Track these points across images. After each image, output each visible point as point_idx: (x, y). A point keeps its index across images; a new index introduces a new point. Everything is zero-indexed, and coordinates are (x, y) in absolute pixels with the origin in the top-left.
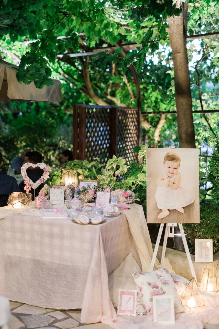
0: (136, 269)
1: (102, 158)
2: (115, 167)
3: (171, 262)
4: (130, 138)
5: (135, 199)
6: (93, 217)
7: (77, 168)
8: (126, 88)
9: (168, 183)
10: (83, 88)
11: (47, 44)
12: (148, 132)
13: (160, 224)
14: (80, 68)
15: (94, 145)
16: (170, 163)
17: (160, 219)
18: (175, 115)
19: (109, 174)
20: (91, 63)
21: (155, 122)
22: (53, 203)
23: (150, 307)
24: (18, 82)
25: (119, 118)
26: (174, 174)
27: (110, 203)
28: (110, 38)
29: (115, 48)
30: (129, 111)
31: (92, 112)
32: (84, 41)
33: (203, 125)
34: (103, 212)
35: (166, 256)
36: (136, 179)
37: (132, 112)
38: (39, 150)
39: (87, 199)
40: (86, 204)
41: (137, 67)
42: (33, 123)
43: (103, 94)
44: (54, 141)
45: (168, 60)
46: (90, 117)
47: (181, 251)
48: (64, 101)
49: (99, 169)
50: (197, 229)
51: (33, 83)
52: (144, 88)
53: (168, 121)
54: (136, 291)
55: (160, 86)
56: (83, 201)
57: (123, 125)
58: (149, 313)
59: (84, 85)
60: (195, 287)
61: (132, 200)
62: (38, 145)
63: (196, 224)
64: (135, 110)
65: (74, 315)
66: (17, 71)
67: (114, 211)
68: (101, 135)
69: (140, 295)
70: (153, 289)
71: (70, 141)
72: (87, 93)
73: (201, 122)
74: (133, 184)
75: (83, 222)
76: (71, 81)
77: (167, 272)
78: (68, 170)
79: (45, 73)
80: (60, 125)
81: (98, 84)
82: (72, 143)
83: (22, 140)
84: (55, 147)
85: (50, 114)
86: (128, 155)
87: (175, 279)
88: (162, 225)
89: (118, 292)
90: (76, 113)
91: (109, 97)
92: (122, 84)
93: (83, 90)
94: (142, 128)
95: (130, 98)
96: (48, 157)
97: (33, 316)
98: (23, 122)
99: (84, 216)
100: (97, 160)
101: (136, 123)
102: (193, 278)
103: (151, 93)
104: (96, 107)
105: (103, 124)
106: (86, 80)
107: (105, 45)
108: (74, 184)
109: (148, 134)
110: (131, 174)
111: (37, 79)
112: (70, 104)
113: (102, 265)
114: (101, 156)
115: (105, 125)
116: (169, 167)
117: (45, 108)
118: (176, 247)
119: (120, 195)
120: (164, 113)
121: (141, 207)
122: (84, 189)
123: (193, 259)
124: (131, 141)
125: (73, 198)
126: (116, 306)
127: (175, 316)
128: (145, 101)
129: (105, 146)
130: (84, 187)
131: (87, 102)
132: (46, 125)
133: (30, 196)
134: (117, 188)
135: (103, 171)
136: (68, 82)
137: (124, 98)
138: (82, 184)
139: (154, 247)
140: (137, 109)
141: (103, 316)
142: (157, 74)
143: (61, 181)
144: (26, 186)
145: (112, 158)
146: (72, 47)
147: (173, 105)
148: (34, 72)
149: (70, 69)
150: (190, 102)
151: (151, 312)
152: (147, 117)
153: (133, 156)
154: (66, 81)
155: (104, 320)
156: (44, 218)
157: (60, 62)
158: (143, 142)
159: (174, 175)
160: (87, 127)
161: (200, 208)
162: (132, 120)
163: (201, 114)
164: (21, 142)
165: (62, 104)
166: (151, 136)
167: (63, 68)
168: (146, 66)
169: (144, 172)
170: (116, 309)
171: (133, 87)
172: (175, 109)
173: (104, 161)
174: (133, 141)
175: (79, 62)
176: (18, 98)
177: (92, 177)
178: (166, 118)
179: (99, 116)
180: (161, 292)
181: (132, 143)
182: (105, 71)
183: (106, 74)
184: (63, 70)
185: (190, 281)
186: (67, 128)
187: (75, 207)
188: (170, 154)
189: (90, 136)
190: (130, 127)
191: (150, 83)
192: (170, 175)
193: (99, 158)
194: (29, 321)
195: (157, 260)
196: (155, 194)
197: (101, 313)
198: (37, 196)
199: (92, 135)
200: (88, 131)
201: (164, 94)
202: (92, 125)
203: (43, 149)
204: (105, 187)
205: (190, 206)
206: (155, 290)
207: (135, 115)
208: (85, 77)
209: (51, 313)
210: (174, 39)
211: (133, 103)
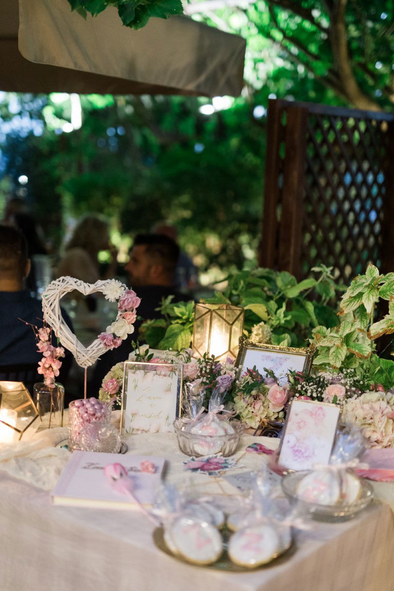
2: (369, 308)
39: (258, 419)
40: (249, 439)
56: (245, 424)
90: (276, 126)
115: (370, 169)
119: (379, 415)
122: (253, 381)
130: (254, 373)
133: (57, 394)
134: (371, 384)
145: (363, 275)
204: (327, 377)
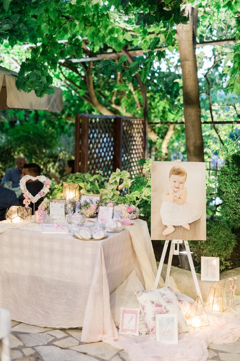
0: (139, 287)
1: (106, 171)
2: (118, 181)
3: (176, 281)
4: (135, 150)
5: (139, 215)
6: (95, 233)
7: (79, 182)
8: (132, 96)
9: (174, 198)
10: (86, 96)
11: (49, 50)
12: (155, 143)
13: (164, 241)
14: (83, 74)
15: (97, 157)
16: (176, 177)
17: (165, 235)
18: (183, 126)
19: (113, 188)
20: (94, 69)
21: (162, 133)
22: (53, 218)
23: (153, 326)
24: (18, 90)
25: (123, 129)
27: (113, 218)
28: (115, 44)
29: (120, 54)
30: (134, 121)
31: (96, 122)
32: (87, 45)
33: (213, 137)
34: (105, 227)
35: (171, 275)
36: (140, 194)
37: (138, 122)
38: (38, 162)
39: (88, 214)
40: (87, 219)
41: (143, 76)
42: (32, 132)
43: (107, 102)
44: (54, 152)
45: (177, 67)
46: (93, 128)
47: (187, 270)
48: (66, 109)
49: (102, 183)
50: (203, 247)
51: (33, 91)
52: (151, 96)
53: (177, 132)
54: (138, 310)
55: (168, 94)
56: (85, 216)
57: (128, 136)
58: (151, 333)
59: (87, 92)
60: (200, 306)
61: (136, 216)
62: (37, 157)
63: (202, 241)
64: (141, 120)
65: (74, 333)
66: (17, 79)
67: (117, 226)
68: (105, 146)
69: (143, 314)
71: (71, 153)
72: (91, 101)
73: (212, 133)
74: (137, 199)
75: (84, 237)
76: (73, 87)
77: (171, 290)
78: (69, 184)
79: (46, 81)
80: (60, 135)
81: (102, 92)
82: (73, 155)
83: (20, 151)
84: (55, 158)
85: (50, 123)
86: (133, 168)
87: (180, 298)
88: (167, 242)
89: (120, 311)
90: (78, 123)
91: (114, 106)
92: (127, 92)
93: (85, 98)
94: (149, 139)
95: (136, 107)
96: (48, 170)
97: (31, 335)
98: (21, 132)
99: (86, 231)
100: (100, 173)
101: (142, 134)
102: (198, 297)
103: (158, 102)
104: (100, 117)
105: (107, 135)
106: (90, 87)
107: (110, 51)
108: (75, 198)
109: (155, 146)
110: (136, 189)
111: (37, 87)
112: (71, 113)
113: (104, 281)
114: (104, 169)
116: (175, 182)
117: (45, 116)
118: (182, 265)
119: (123, 210)
120: (172, 123)
121: (145, 223)
122: (86, 204)
123: (199, 278)
124: (136, 153)
125: (74, 213)
126: (117, 325)
127: (179, 336)
128: (152, 111)
129: (108, 158)
130: (86, 201)
131: (91, 111)
132: (46, 135)
133: (29, 210)
134: (120, 202)
135: (106, 185)
136: (70, 88)
137: (130, 108)
138: (83, 199)
139: (158, 265)
140: (143, 119)
141: (104, 335)
142: (166, 81)
143: (62, 195)
144: (25, 200)
145: (115, 172)
146: (75, 54)
147: (181, 116)
148: (35, 79)
149: (72, 75)
150: (199, 113)
151: (154, 331)
152: (154, 128)
153: (139, 170)
154: (67, 88)
155: (106, 339)
156: (44, 233)
157: (61, 67)
158: (149, 154)
159: (179, 190)
160: (89, 138)
161: (207, 225)
162: (138, 130)
163: (211, 126)
164: (18, 153)
165: (63, 112)
166: (158, 148)
167: (64, 73)
168: (153, 73)
169: (149, 186)
170: (118, 328)
171: (140, 95)
172: (184, 120)
173: (108, 174)
174: (139, 153)
175: (82, 68)
176: (18, 108)
177: (95, 191)
178: (174, 129)
179: (103, 126)
180: (165, 311)
181: (138, 155)
182: (110, 77)
183: (110, 81)
184: (64, 76)
185: (195, 300)
186: (68, 138)
187: (76, 222)
188: (176, 168)
189: (93, 148)
190: (135, 139)
191: (157, 91)
192: (176, 190)
193: (102, 171)
194: (27, 339)
195: (162, 278)
197: (102, 332)
198: (37, 210)
199: (95, 146)
200: (91, 143)
201: (172, 103)
202: (95, 135)
203: (42, 161)
204: (107, 201)
206: (158, 309)
207: (141, 126)
208: (88, 84)
209: (50, 332)
210: (182, 46)
211: (139, 112)
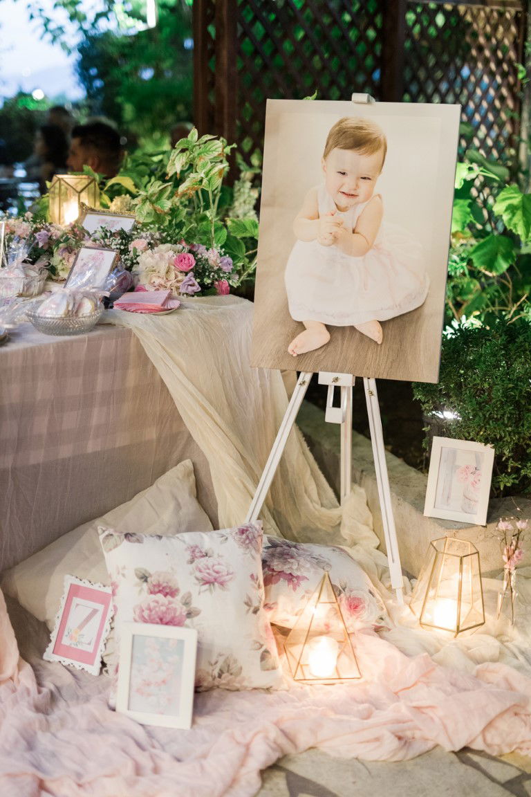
9: (335, 229)
16: (349, 157)
17: (295, 355)
26: (357, 199)
70: (152, 596)
88: (302, 380)
89: (64, 587)
116: (344, 174)
159: (357, 204)
188: (352, 123)
192: (344, 201)
196: (283, 268)
205: (405, 319)
